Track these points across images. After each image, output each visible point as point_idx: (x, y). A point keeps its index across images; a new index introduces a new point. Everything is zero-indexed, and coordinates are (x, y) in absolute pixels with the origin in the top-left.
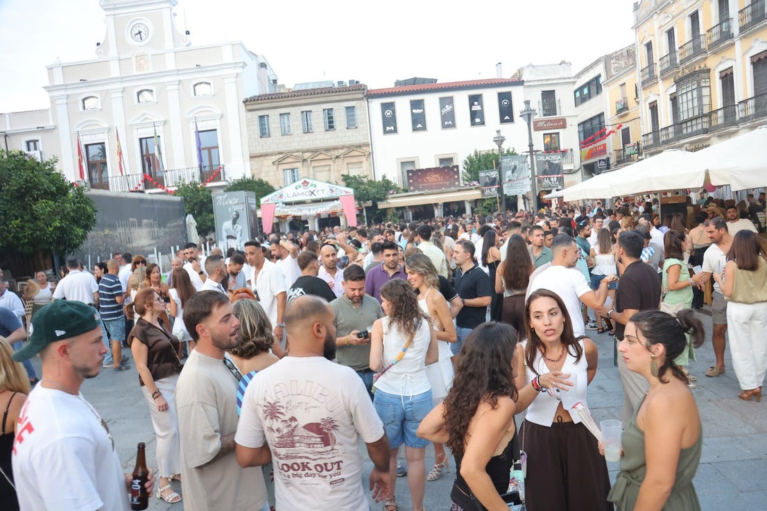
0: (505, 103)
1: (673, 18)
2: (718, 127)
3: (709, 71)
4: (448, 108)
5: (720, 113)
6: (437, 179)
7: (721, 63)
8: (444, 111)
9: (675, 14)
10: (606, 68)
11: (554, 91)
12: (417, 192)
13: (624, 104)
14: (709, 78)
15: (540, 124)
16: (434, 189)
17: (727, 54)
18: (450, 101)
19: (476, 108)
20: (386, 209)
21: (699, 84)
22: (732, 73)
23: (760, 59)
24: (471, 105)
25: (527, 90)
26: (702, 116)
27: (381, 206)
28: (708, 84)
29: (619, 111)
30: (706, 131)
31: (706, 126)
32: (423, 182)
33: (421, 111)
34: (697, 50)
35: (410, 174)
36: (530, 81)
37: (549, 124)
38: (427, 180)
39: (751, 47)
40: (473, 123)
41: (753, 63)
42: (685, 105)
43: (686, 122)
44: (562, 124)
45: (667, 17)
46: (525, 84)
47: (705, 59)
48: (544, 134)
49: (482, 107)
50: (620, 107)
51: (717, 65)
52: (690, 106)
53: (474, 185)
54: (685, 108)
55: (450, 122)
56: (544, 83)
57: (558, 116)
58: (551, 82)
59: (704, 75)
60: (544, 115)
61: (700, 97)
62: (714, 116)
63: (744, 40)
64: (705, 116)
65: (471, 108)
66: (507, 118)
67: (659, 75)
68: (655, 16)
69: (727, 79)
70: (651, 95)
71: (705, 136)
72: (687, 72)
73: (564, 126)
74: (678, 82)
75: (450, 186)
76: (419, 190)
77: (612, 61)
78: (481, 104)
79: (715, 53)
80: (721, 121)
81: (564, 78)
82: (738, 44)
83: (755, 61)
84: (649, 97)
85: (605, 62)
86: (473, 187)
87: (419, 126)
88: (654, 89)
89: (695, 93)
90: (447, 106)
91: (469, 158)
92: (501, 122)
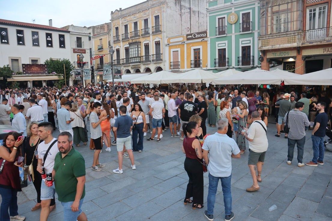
0: (62, 39)
1: (127, 22)
2: (143, 62)
3: (140, 42)
4: (36, 37)
5: (144, 57)
6: (37, 69)
7: (145, 41)
8: (34, 38)
9: (128, 20)
10: (93, 31)
11: (81, 38)
12: (27, 75)
13: (102, 47)
14: (140, 45)
15: (76, 50)
16: (36, 74)
17: (147, 39)
18: (37, 33)
19: (49, 39)
20: (11, 82)
21: (138, 47)
22: (148, 45)
23: (158, 43)
24: (47, 37)
25: (71, 35)
26: (138, 57)
27: (9, 80)
28: (140, 47)
29: (99, 49)
30: (140, 62)
31: (139, 60)
32: (30, 70)
33: (22, 35)
34: (136, 35)
35: (24, 66)
36: (73, 32)
37: (79, 51)
38: (32, 69)
39: (155, 39)
40: (48, 46)
41: (155, 44)
42: (132, 52)
43: (132, 58)
44: (84, 52)
45: (125, 20)
46: (70, 33)
47: (139, 38)
48: (77, 55)
49: (52, 39)
50: (100, 47)
51: (144, 41)
52: (134, 53)
53: (54, 74)
54: (132, 53)
55: (37, 44)
56: (78, 34)
57: (82, 48)
58: (80, 34)
59: (139, 44)
60: (77, 47)
61: (138, 51)
62: (141, 58)
63: (153, 36)
64: (139, 57)
65: (47, 39)
66: (62, 46)
67: (121, 40)
68: (120, 19)
69: (147, 47)
70: (117, 46)
71: (139, 64)
72: (134, 41)
73: (85, 53)
74: (130, 44)
75: (43, 73)
76: (28, 74)
77: (96, 29)
78: (51, 37)
79: (143, 37)
80: (144, 60)
81: (86, 34)
82: (151, 36)
83: (156, 43)
84: (116, 47)
85: (93, 29)
86: (54, 75)
87: (21, 42)
88: (118, 44)
89: (136, 49)
90: (35, 36)
91: (47, 61)
92: (60, 47)
